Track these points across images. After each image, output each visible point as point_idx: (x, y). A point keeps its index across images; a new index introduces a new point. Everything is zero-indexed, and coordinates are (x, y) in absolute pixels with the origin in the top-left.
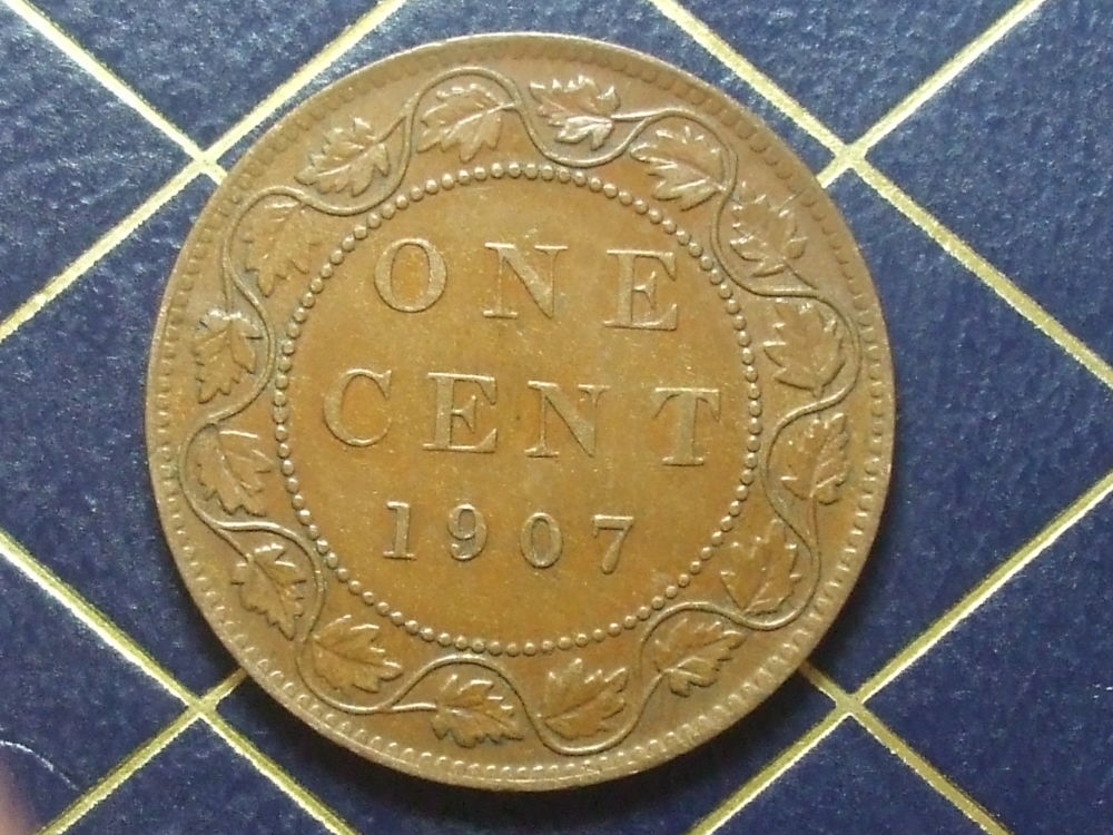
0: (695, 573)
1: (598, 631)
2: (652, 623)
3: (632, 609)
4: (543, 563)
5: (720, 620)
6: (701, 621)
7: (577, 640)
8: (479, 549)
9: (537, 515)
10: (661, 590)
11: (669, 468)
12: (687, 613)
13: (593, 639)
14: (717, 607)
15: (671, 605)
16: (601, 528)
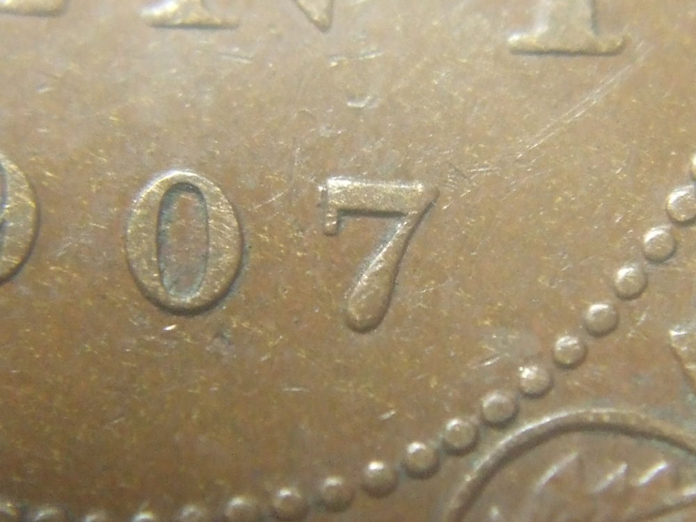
0: (600, 332)
1: (332, 481)
2: (484, 459)
3: (427, 423)
4: (187, 299)
5: (667, 457)
6: (617, 458)
7: (277, 504)
8: (15, 261)
9: (175, 174)
10: (506, 375)
11: (525, 60)
12: (576, 437)
13: (321, 503)
14: (658, 424)
15: (531, 416)
16: (345, 212)
